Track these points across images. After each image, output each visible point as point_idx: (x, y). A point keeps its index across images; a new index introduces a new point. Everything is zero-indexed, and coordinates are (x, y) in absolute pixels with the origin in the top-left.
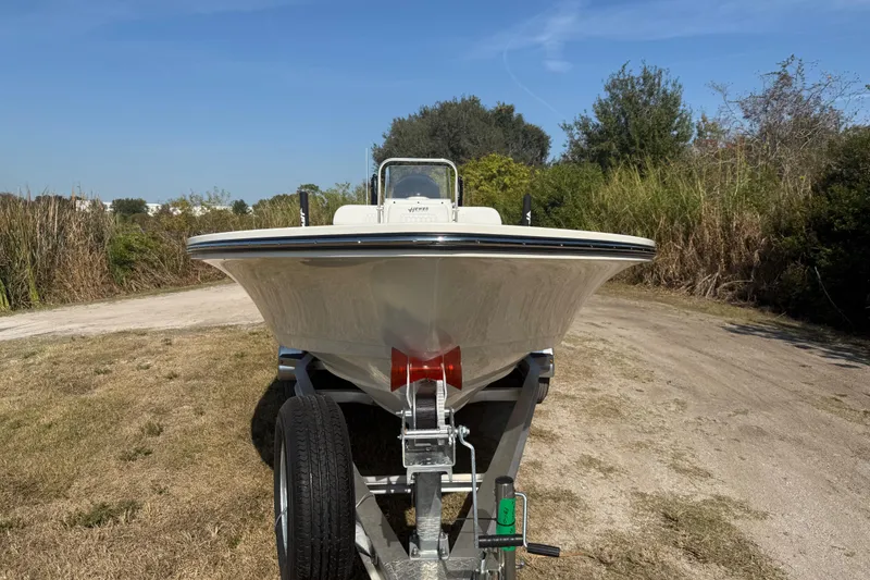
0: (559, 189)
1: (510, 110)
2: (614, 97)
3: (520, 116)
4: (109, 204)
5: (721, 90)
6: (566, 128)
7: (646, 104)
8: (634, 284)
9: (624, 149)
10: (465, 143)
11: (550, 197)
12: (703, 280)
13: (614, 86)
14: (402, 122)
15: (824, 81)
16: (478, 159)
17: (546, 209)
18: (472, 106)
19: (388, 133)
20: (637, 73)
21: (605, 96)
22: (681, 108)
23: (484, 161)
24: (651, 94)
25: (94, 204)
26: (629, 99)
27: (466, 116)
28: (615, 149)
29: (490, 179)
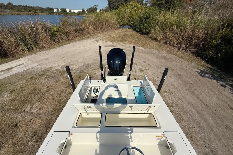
0: (149, 14)
4: (60, 9)
12: (183, 46)
16: (130, 2)
17: (145, 19)
25: (57, 9)
28: (164, 3)
29: (132, 8)
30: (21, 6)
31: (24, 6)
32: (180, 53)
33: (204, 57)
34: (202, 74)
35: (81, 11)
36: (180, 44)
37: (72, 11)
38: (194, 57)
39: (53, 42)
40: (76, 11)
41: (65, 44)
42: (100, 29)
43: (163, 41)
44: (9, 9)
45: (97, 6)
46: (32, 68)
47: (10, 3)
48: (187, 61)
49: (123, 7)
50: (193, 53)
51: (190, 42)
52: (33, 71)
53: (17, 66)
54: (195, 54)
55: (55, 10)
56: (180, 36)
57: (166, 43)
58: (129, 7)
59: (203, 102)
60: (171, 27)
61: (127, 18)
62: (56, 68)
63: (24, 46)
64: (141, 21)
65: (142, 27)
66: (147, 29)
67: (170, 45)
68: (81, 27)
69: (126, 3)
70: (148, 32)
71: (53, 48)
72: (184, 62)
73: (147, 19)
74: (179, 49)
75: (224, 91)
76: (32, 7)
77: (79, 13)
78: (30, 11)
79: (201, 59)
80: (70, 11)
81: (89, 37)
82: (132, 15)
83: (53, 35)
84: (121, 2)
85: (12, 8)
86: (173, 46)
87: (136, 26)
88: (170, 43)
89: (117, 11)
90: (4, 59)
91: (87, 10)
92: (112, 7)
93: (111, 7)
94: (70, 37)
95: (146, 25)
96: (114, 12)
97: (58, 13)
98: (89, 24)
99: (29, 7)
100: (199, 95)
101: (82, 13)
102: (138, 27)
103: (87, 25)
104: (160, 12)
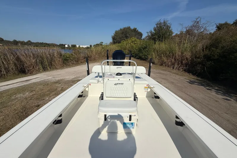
0: (146, 45)
1: (136, 29)
2: (157, 26)
3: (138, 30)
4: (70, 45)
5: (182, 25)
6: (147, 33)
7: (163, 28)
8: (161, 66)
9: (159, 37)
10: (128, 35)
11: (144, 47)
12: (176, 66)
13: (157, 24)
14: (117, 31)
15: (206, 22)
16: (130, 38)
17: (143, 49)
18: (129, 28)
19: (114, 33)
20: (162, 21)
21: (156, 26)
22: (171, 29)
23: (131, 39)
24: (165, 26)
25: (68, 45)
26: (161, 27)
27: (128, 30)
28: (157, 37)
29: (132, 42)
30: (38, 43)
31: (41, 43)
32: (174, 71)
33: (194, 72)
34: (191, 82)
35: (89, 46)
36: (173, 64)
37: (81, 46)
38: (187, 74)
39: (65, 65)
40: (85, 47)
41: (75, 66)
42: (105, 57)
43: (160, 63)
44: (27, 45)
45: (102, 43)
46: (47, 79)
47: (29, 41)
48: (181, 76)
49: (125, 42)
50: (185, 70)
51: (182, 63)
52: (48, 81)
53: (35, 78)
54: (187, 71)
55: (66, 46)
56: (172, 59)
57: (162, 65)
58: (130, 41)
59: (191, 97)
60: (164, 53)
61: (128, 49)
62: (68, 79)
63: (40, 66)
64: (140, 50)
65: (141, 54)
66: (145, 55)
67: (166, 66)
68: (89, 55)
69: (127, 39)
70: (146, 58)
71: (65, 68)
72: (177, 76)
73: (145, 48)
74: (173, 68)
75: (211, 92)
76: (47, 44)
77: (88, 48)
78: (45, 46)
79: (192, 75)
80: (79, 46)
81: (96, 62)
82: (133, 47)
83: (66, 60)
84: (123, 39)
85: (30, 44)
86: (168, 67)
87: (136, 54)
88: (165, 64)
89: (120, 44)
90: (23, 75)
91: (94, 45)
92: (116, 42)
93: (114, 42)
94: (79, 62)
95: (144, 53)
96: (117, 44)
97: (69, 48)
98: (96, 54)
99: (45, 43)
100: (188, 93)
101: (89, 48)
102: (137, 55)
103: (94, 54)
104: (155, 43)
